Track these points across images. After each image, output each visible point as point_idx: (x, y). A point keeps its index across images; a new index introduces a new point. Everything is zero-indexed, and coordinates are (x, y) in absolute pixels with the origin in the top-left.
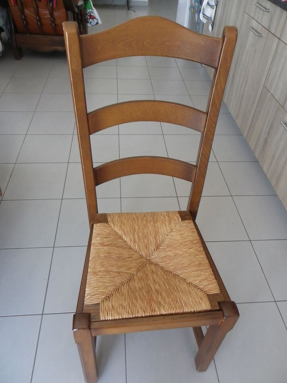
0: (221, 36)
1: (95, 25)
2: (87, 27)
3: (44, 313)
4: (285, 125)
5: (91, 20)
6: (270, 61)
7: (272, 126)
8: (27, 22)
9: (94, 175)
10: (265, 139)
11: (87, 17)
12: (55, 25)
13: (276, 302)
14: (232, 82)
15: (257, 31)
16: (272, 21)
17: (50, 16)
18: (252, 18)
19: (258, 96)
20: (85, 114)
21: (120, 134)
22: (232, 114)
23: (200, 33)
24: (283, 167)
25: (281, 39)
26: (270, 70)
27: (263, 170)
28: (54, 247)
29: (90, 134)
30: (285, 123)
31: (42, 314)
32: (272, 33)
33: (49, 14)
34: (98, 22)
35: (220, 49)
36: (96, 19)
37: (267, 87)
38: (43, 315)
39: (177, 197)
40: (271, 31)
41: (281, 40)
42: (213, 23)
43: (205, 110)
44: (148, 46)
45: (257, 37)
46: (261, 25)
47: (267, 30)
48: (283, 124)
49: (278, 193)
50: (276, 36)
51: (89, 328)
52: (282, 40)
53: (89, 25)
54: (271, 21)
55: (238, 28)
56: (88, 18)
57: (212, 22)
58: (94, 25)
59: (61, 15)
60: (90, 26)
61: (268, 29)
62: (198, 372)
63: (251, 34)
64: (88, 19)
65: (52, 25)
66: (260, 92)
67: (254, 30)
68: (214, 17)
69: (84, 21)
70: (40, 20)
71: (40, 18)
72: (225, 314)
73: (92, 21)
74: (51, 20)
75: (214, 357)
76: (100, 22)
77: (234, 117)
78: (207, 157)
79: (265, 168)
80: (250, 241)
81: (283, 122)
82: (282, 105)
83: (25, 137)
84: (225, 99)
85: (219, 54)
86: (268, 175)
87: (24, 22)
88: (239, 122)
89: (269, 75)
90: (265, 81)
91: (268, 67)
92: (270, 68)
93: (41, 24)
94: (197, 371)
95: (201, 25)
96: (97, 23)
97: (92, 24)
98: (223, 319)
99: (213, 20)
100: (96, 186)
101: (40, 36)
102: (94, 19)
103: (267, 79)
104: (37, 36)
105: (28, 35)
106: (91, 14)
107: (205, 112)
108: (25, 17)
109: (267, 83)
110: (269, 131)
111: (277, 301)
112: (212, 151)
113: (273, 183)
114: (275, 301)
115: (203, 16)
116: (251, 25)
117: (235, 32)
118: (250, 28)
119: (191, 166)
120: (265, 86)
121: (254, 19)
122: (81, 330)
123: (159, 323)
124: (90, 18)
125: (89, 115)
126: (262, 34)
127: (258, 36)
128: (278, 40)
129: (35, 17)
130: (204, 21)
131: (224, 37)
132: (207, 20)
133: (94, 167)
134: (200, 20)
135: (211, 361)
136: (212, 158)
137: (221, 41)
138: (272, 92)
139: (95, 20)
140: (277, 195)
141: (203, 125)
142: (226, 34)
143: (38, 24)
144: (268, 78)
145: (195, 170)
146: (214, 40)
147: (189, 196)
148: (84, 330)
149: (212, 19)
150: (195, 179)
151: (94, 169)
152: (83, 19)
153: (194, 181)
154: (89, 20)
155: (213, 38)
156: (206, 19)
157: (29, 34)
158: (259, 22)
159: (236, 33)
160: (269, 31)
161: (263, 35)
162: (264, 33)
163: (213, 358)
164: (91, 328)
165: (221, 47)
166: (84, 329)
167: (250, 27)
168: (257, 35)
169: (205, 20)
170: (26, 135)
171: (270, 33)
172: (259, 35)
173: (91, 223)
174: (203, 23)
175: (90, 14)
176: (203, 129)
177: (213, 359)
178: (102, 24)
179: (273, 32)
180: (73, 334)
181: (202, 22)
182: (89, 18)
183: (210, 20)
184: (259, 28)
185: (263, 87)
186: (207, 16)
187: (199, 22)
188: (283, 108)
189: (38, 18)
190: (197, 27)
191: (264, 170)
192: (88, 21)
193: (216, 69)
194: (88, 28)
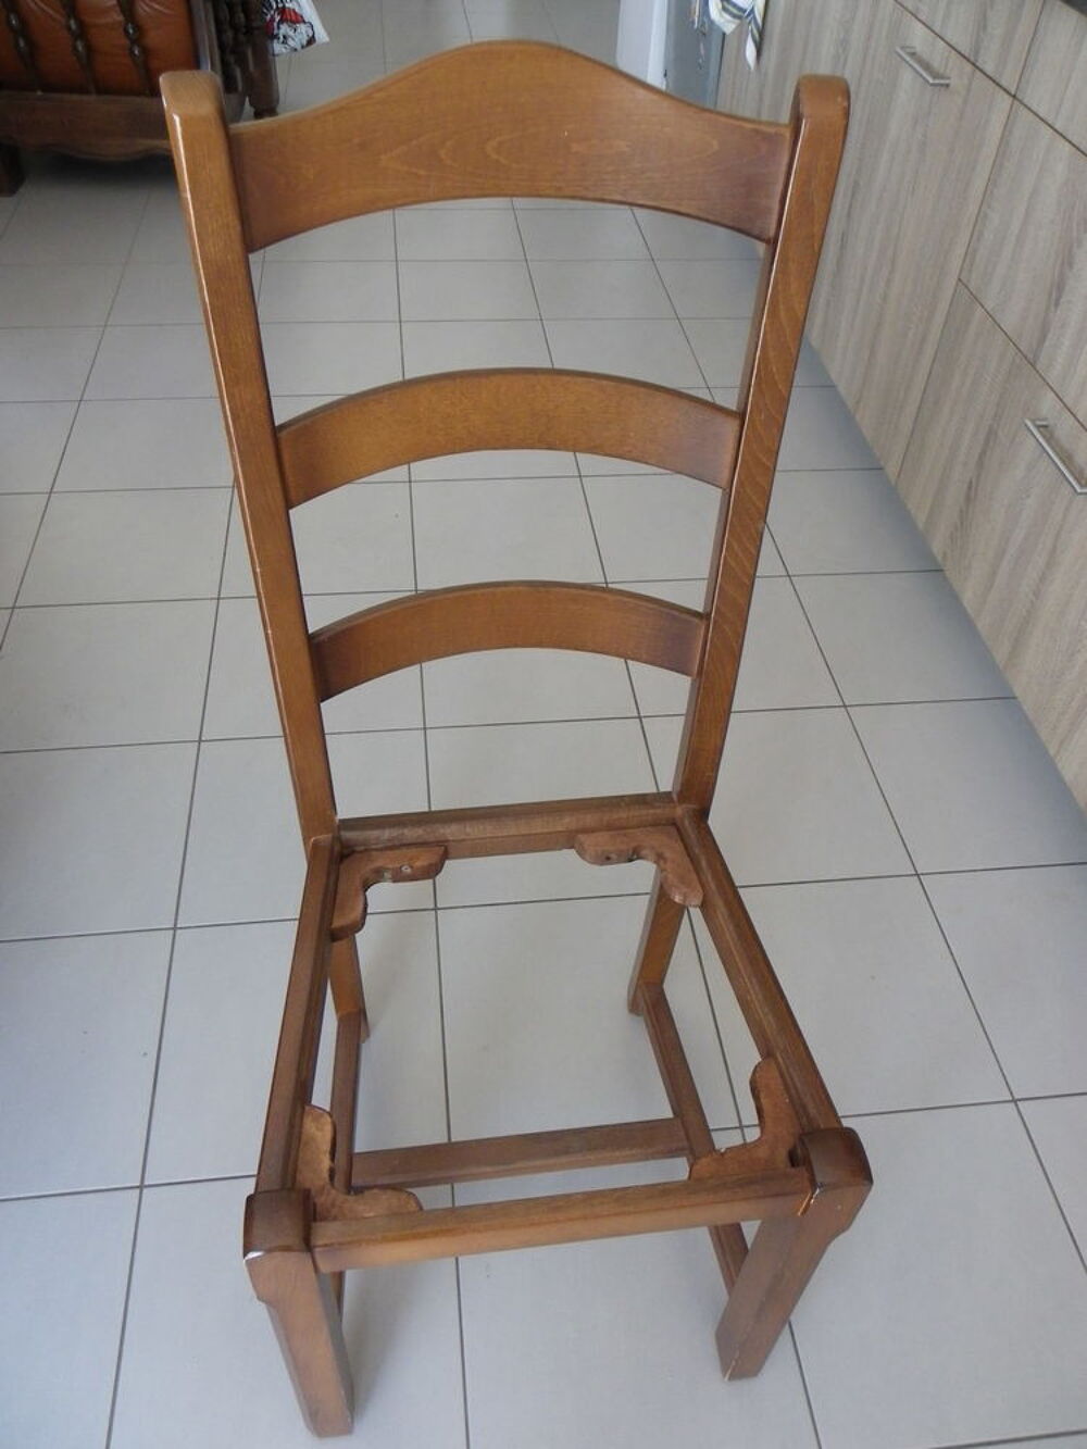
0: (785, 117)
1: (303, 47)
2: (271, 57)
3: (146, 1183)
4: (1041, 433)
5: (285, 29)
6: (979, 185)
7: (991, 434)
8: (30, 43)
9: (313, 664)
10: (966, 486)
11: (269, 17)
12: (145, 51)
13: (1017, 1105)
14: (839, 263)
15: (927, 67)
16: (985, 27)
17: (120, 18)
18: (911, 12)
19: (939, 318)
20: (268, 430)
21: (413, 479)
22: (842, 389)
23: (709, 105)
24: (1034, 594)
25: (1019, 96)
26: (981, 217)
27: (961, 605)
28: (175, 929)
29: (289, 505)
30: (1038, 427)
31: (141, 1187)
32: (985, 74)
33: (118, 8)
34: (313, 36)
35: (784, 168)
36: (304, 22)
37: (970, 287)
38: (145, 1191)
39: (640, 718)
40: (981, 67)
41: (1021, 102)
42: (762, 33)
43: (730, 401)
44: (503, 161)
45: (930, 88)
46: (943, 39)
47: (968, 60)
48: (1032, 428)
49: (1018, 692)
50: (1001, 86)
51: (307, 1245)
52: (1025, 101)
53: (278, 47)
54: (982, 24)
55: (849, 82)
56: (273, 19)
57: (758, 29)
58: (299, 47)
59: (166, 11)
60: (282, 54)
61: (972, 59)
62: (729, 1379)
63: (907, 77)
64: (275, 24)
65: (132, 52)
66: (943, 306)
67: (920, 61)
68: (762, 14)
69: (256, 32)
70: (82, 32)
71: (81, 24)
72: (819, 1179)
73: (291, 33)
74: (126, 32)
75: (792, 1318)
76: (322, 35)
77: (850, 403)
78: (746, 581)
79: (968, 598)
80: (918, 875)
81: (1033, 421)
82: (1030, 356)
83: (49, 499)
84: (814, 333)
85: (779, 188)
86: (983, 624)
87: (22, 43)
88: (866, 420)
89: (978, 240)
90: (964, 261)
91: (973, 208)
92: (982, 214)
93: (89, 48)
94: (724, 1376)
95: (716, 41)
96: (311, 41)
97: (291, 42)
98: (811, 1198)
99: (759, 20)
100: (323, 701)
101: (85, 98)
102: (298, 22)
103: (970, 254)
104: (75, 97)
105: (39, 93)
106: (287, 5)
107: (732, 411)
108: (23, 21)
109: (970, 271)
110: (983, 453)
111: (1020, 1100)
112: (766, 538)
113: (1000, 654)
114: (1015, 1101)
115: (720, 6)
116: (908, 44)
117: (839, 99)
118: (902, 53)
119: (684, 616)
120: (965, 281)
121: (916, 18)
122: (278, 1254)
123: (571, 1220)
124: (281, 21)
125: (283, 435)
126: (949, 78)
127: (932, 85)
128: (1008, 100)
129: (63, 21)
130: (727, 24)
131: (797, 119)
132: (737, 21)
133: (310, 632)
134: (712, 22)
135: (777, 1333)
136: (767, 563)
137: (788, 134)
138: (989, 305)
139: (302, 28)
140: (1014, 698)
141: (728, 458)
142: (806, 109)
143: (75, 48)
144: (975, 251)
145: (702, 632)
146: (757, 132)
147: (684, 712)
148: (286, 1254)
149: (755, 18)
150: (702, 660)
151: (310, 638)
152: (255, 25)
153: (700, 673)
154: (279, 28)
155: (760, 123)
156: (734, 16)
157: (43, 91)
158: (937, 31)
159: (845, 104)
160: (974, 64)
161: (954, 82)
162: (958, 73)
163: (785, 1320)
164: (315, 1247)
165: (785, 160)
166: (287, 1249)
167: (902, 48)
168: (931, 81)
169: (729, 22)
170: (51, 492)
171: (978, 73)
172: (937, 81)
173: (310, 838)
174: (724, 34)
175: (280, 5)
176: (726, 474)
177: (787, 1326)
178: (328, 43)
179: (989, 69)
180: (246, 1269)
181: (719, 28)
182: (278, 18)
183: (750, 22)
184: (938, 55)
185: (957, 285)
186: (735, 5)
187: (707, 30)
188: (1035, 369)
189: (73, 24)
190: (702, 46)
191: (965, 604)
192: (276, 32)
193: (772, 243)
194: (277, 58)
